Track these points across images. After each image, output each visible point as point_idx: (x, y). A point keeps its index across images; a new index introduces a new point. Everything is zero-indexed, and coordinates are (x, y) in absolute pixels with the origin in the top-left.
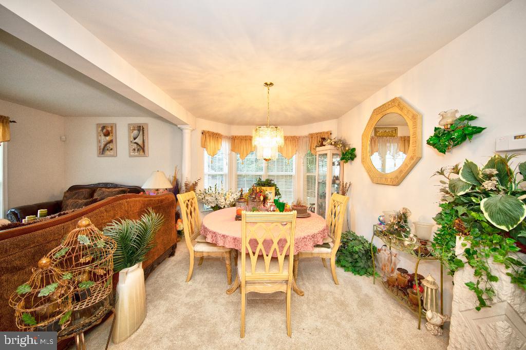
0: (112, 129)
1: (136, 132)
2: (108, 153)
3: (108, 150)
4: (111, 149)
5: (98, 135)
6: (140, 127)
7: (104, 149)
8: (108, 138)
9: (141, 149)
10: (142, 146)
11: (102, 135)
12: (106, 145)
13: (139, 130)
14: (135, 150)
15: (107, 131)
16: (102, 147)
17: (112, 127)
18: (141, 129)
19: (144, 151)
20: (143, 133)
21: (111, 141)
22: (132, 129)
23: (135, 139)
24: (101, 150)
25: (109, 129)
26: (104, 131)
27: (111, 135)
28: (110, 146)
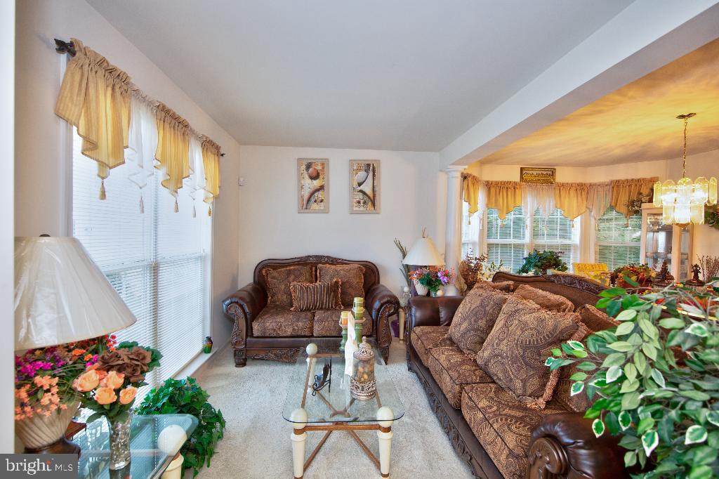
0: (323, 168)
1: (362, 174)
2: (314, 206)
3: (315, 201)
4: (322, 201)
5: (300, 177)
6: (369, 165)
7: (309, 200)
8: (317, 183)
9: (371, 200)
10: (371, 196)
11: (306, 176)
12: (312, 194)
13: (367, 171)
14: (359, 202)
15: (315, 171)
16: (306, 198)
17: (323, 164)
18: (371, 168)
19: (374, 204)
20: (374, 175)
21: (322, 188)
22: (355, 168)
23: (360, 184)
24: (305, 202)
25: (319, 168)
26: (311, 170)
27: (321, 177)
28: (319, 195)
